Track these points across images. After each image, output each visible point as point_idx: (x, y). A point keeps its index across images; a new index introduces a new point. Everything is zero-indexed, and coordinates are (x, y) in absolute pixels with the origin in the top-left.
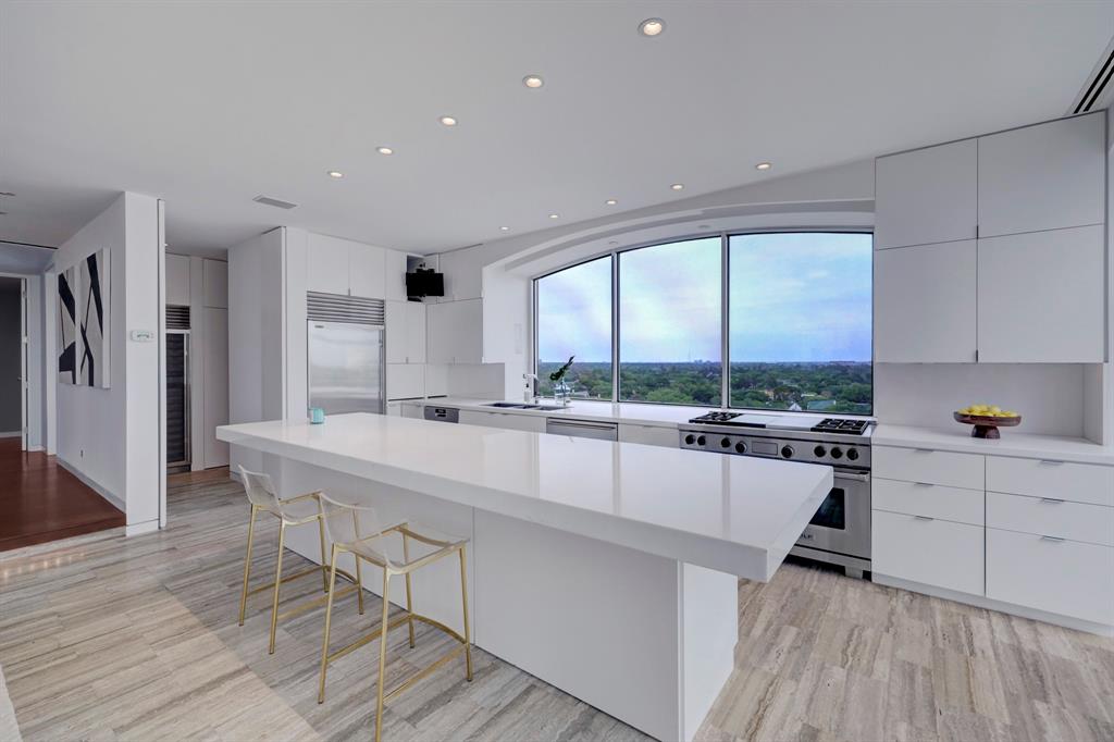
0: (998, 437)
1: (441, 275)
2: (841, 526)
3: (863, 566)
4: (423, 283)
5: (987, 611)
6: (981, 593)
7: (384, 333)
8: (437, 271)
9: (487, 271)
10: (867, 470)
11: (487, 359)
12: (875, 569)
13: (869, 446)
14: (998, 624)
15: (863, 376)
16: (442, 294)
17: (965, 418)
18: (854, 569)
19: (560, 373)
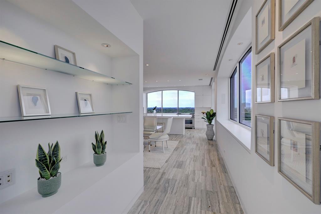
0: (204, 114)
2: (192, 124)
10: (194, 118)
17: (202, 113)
18: (193, 128)
19: (155, 109)
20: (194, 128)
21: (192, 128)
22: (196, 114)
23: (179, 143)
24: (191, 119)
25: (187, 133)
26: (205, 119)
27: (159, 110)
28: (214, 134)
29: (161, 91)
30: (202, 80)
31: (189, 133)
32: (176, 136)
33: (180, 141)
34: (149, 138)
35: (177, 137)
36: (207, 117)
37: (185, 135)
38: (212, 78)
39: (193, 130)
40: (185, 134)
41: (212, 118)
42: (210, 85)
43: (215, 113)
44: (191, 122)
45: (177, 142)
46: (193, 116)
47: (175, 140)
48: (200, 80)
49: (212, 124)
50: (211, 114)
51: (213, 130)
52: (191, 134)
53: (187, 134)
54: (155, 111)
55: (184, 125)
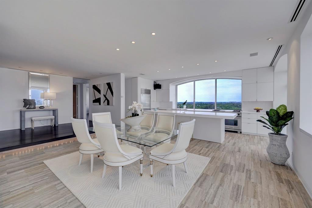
0: (260, 112)
1: (161, 85)
2: (237, 126)
3: (240, 131)
4: (157, 86)
5: (257, 136)
6: (256, 133)
7: (150, 96)
8: (160, 84)
9: (170, 84)
10: (241, 117)
11: (170, 101)
12: (242, 131)
13: (241, 113)
14: (259, 137)
15: (239, 106)
16: (161, 88)
17: (255, 109)
18: (239, 131)
19: (184, 104)
20: (241, 133)
21: (237, 132)
22: (244, 111)
23: (210, 162)
24: (236, 119)
25: (227, 141)
26: (265, 123)
27: (189, 105)
28: (289, 156)
29: (193, 82)
30: (256, 54)
31: (232, 142)
32: (209, 145)
33: (213, 158)
34: (150, 153)
35: (210, 147)
36: (271, 121)
37: (224, 145)
38: (280, 47)
39: (239, 135)
40: (224, 141)
41: (284, 121)
42: (271, 65)
43: (292, 113)
44: (235, 123)
45: (207, 160)
46: (239, 115)
47: (205, 155)
48: (251, 55)
49: (282, 132)
50: (281, 114)
51: (285, 146)
52: (234, 143)
53: (229, 142)
54: (185, 106)
55: (223, 126)
